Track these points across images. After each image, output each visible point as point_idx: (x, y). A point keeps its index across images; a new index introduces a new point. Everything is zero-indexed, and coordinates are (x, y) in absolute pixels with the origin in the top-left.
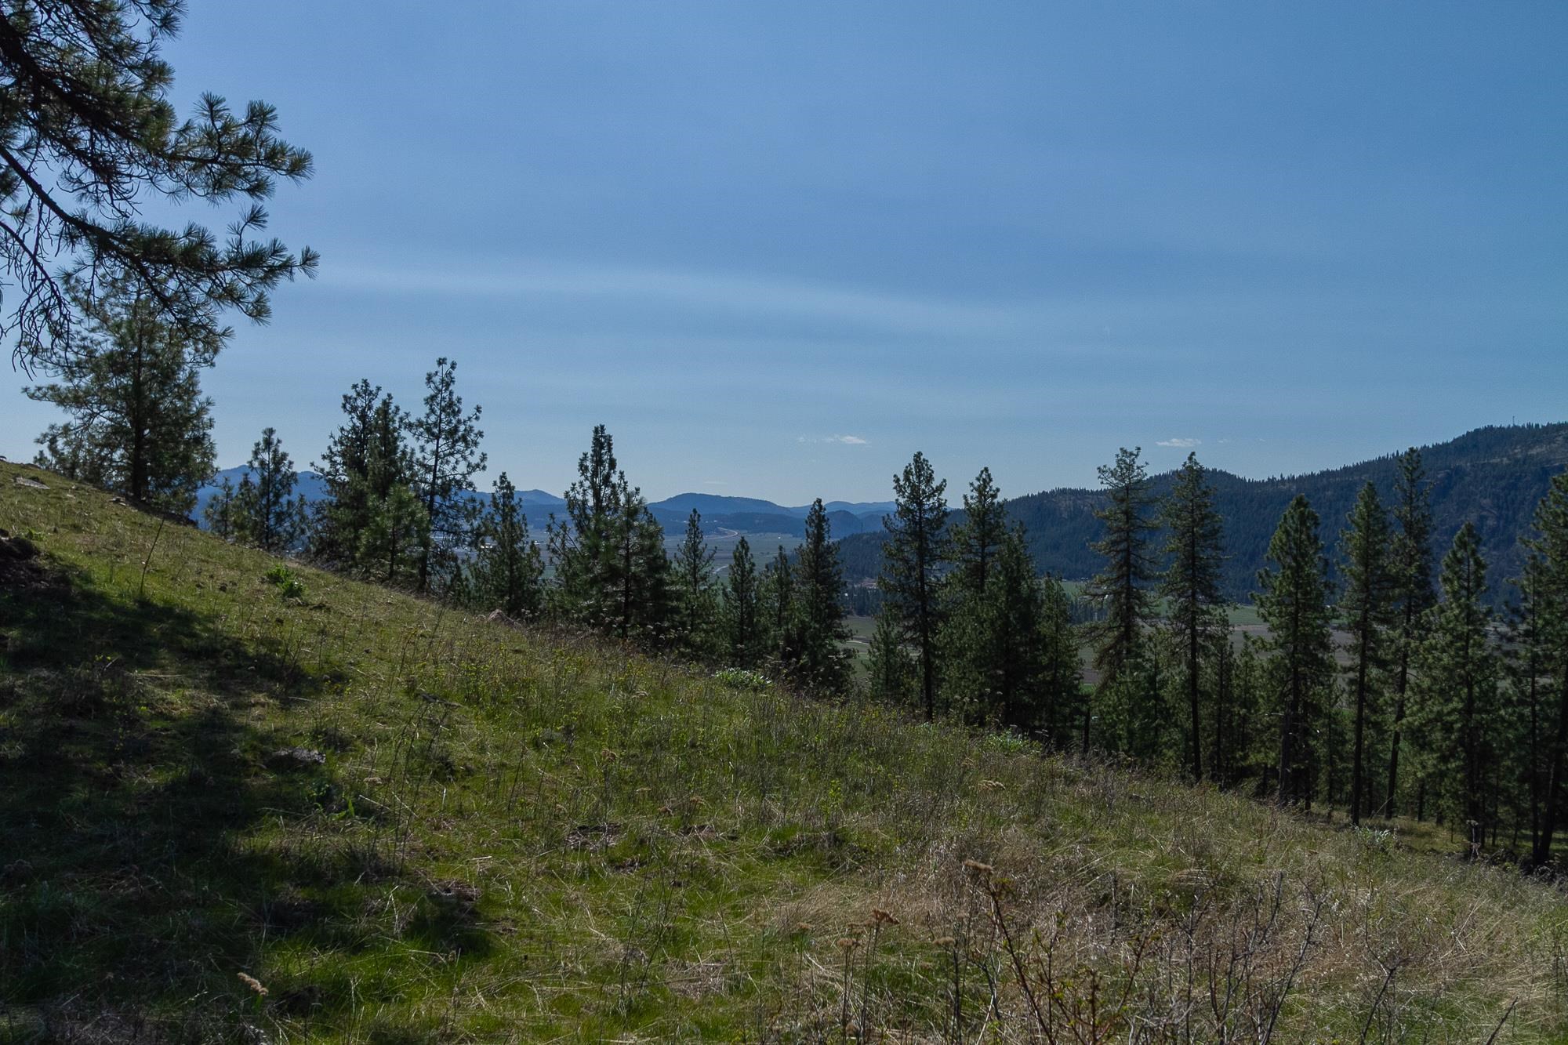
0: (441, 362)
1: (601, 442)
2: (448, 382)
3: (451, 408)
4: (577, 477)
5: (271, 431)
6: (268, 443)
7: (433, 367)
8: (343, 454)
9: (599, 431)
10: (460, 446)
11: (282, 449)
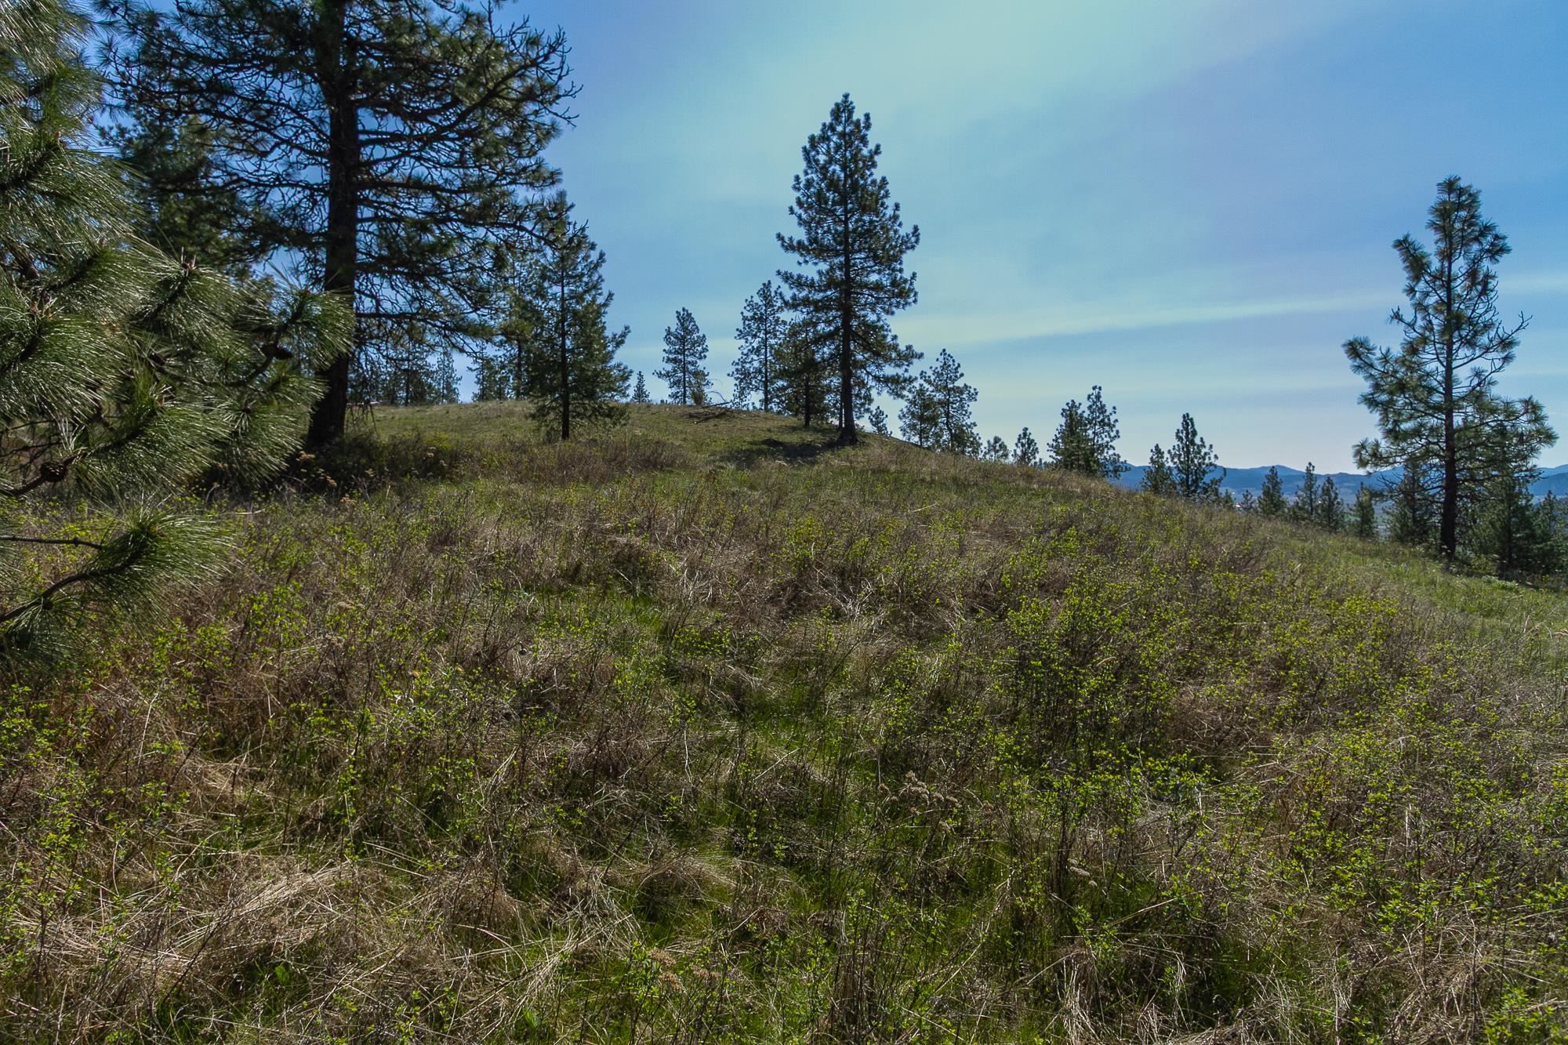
0: (1094, 388)
1: (1187, 421)
2: (1098, 397)
3: (1102, 409)
4: (1176, 442)
5: (1026, 429)
6: (1025, 434)
7: (1091, 391)
8: (1061, 437)
9: (1186, 417)
10: (1107, 428)
11: (1031, 437)
